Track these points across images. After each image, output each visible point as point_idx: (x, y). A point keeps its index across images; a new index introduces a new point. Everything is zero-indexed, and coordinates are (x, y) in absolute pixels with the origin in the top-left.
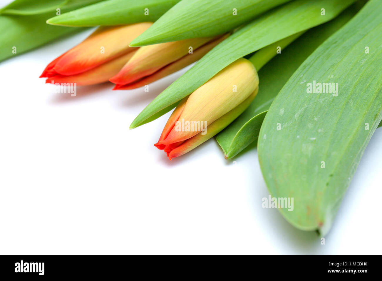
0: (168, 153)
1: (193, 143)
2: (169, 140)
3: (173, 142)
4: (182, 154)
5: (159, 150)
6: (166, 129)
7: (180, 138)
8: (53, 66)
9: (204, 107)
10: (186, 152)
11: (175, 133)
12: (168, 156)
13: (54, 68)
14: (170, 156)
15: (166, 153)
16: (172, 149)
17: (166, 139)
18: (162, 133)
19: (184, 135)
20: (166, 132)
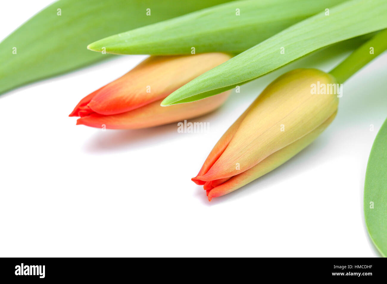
0: (208, 191)
1: (242, 180)
2: (210, 176)
3: (215, 178)
4: (226, 193)
5: (197, 185)
6: (210, 160)
7: (224, 174)
8: (88, 102)
9: (261, 135)
10: (230, 190)
11: (218, 167)
12: (207, 196)
13: (88, 105)
14: (209, 195)
15: (206, 190)
16: (214, 186)
17: (206, 175)
18: (204, 163)
19: (230, 171)
20: (209, 163)
